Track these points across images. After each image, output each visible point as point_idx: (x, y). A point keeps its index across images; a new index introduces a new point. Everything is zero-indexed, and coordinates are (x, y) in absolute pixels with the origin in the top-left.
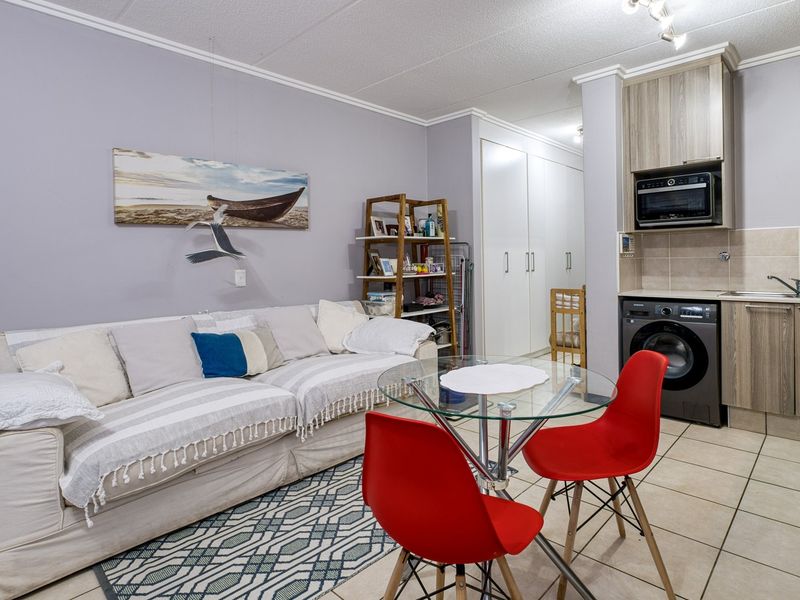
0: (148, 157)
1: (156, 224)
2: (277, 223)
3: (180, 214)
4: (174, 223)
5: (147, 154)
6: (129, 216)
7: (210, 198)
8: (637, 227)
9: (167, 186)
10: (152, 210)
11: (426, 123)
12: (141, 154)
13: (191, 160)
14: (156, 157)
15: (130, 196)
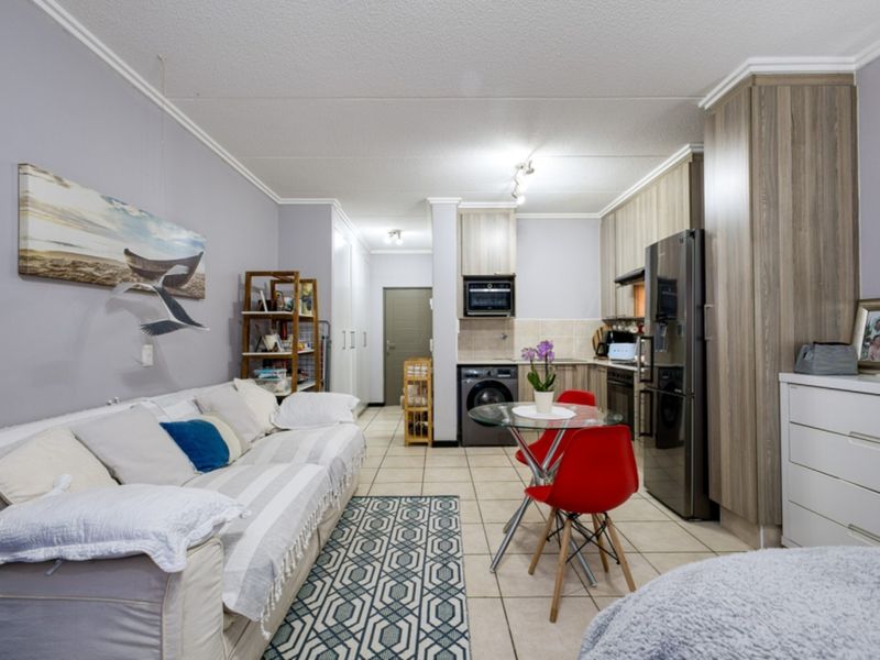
0: (66, 186)
1: (74, 281)
2: (182, 290)
3: (98, 269)
4: (92, 282)
5: (67, 182)
6: (43, 266)
7: (127, 252)
8: (466, 314)
9: (85, 230)
10: (69, 260)
11: (281, 201)
12: (59, 179)
13: (110, 200)
14: (75, 188)
15: (44, 237)
